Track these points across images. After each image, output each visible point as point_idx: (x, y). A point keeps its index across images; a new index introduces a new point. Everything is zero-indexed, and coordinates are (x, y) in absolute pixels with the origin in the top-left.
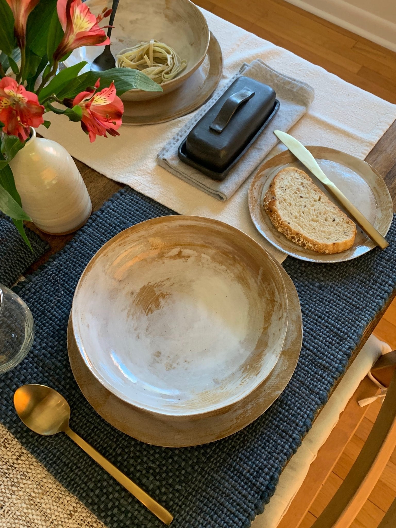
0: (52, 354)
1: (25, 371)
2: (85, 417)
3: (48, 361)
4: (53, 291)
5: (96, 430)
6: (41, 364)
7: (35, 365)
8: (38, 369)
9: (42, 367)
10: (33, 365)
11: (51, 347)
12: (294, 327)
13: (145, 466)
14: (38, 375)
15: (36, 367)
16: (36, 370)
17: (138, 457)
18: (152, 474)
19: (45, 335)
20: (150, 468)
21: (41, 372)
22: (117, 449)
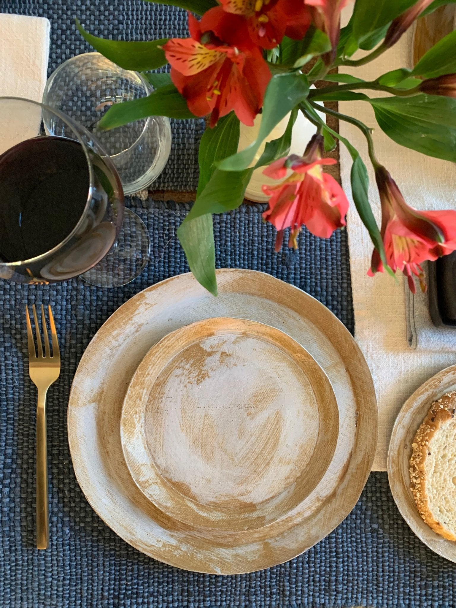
0: (91, 305)
1: (55, 293)
2: (59, 393)
3: (82, 307)
4: (156, 243)
5: (56, 413)
6: (73, 303)
7: (69, 297)
8: (67, 304)
9: (72, 306)
10: (67, 295)
11: (98, 296)
12: (303, 539)
13: (61, 486)
14: (61, 310)
15: (67, 300)
16: (65, 303)
17: (64, 473)
18: (59, 498)
19: (105, 280)
20: (63, 491)
21: (66, 310)
22: (55, 448)
